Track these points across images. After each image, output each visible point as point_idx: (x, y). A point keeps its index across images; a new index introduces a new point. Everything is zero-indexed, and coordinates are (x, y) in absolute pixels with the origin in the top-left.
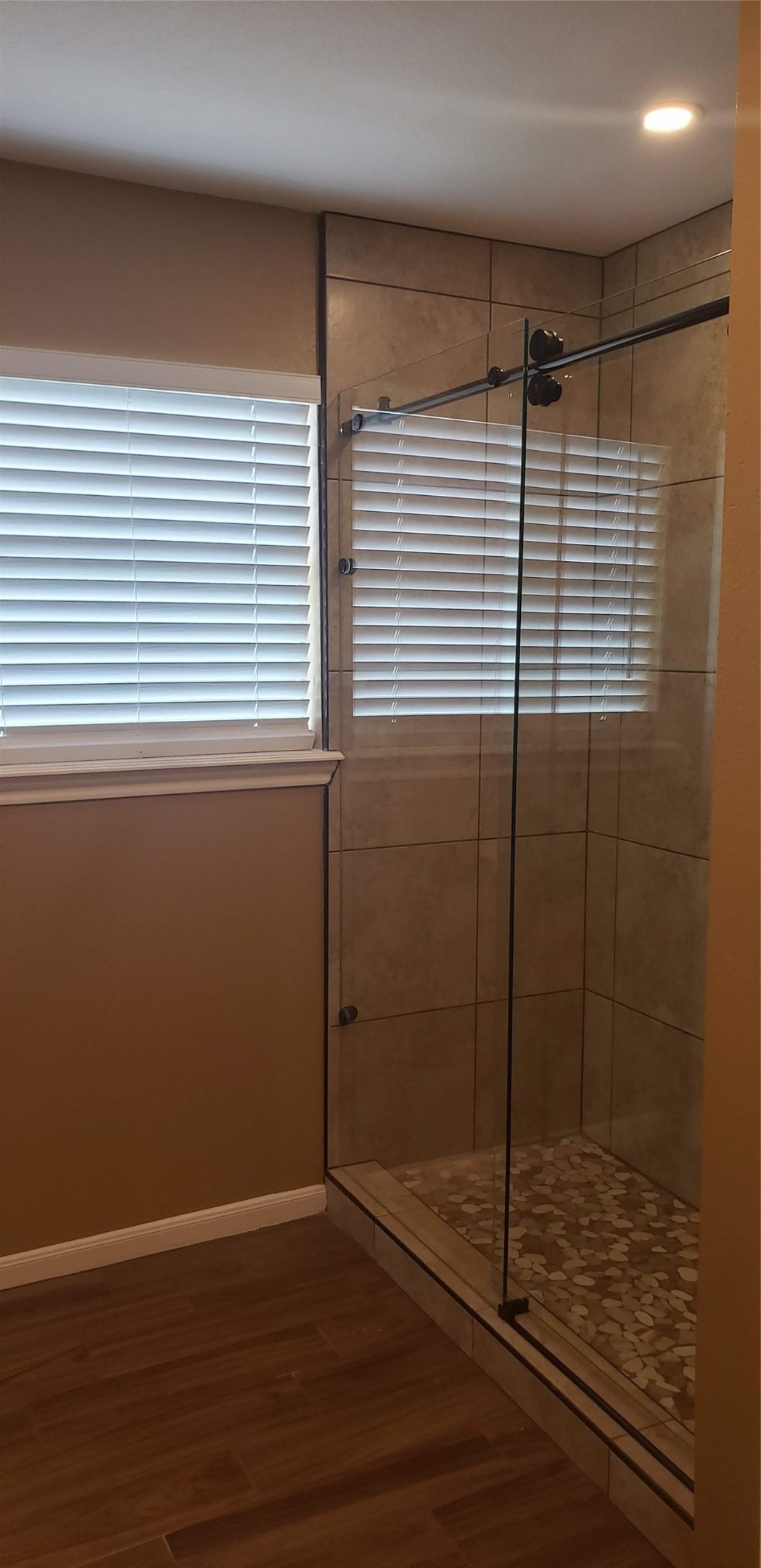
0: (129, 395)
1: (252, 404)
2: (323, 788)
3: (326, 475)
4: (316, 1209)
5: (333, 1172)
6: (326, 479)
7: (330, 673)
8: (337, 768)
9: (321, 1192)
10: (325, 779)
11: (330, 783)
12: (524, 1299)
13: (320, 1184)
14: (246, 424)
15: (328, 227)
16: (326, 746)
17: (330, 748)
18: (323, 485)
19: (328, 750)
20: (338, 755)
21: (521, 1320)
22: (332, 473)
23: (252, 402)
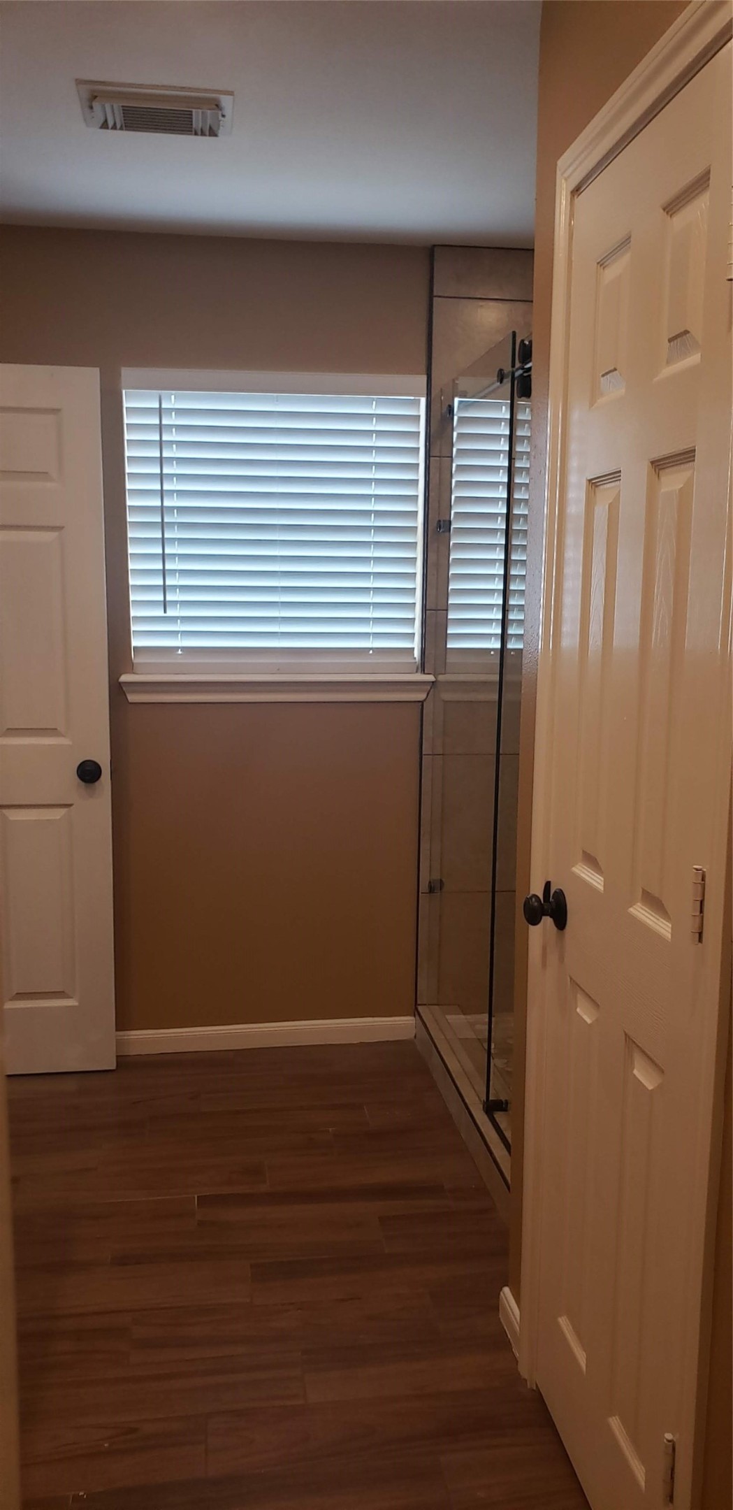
0: (277, 399)
1: (374, 400)
2: (420, 704)
3: (429, 454)
4: (408, 1035)
5: (420, 1008)
6: (429, 457)
7: (427, 612)
8: (431, 688)
9: (411, 1022)
10: (421, 696)
11: (425, 700)
12: (506, 1101)
13: (410, 1015)
14: (369, 417)
15: (436, 257)
16: (423, 671)
17: (426, 672)
18: (428, 462)
19: (424, 673)
20: (431, 678)
21: (498, 1116)
22: (435, 452)
23: (373, 399)
